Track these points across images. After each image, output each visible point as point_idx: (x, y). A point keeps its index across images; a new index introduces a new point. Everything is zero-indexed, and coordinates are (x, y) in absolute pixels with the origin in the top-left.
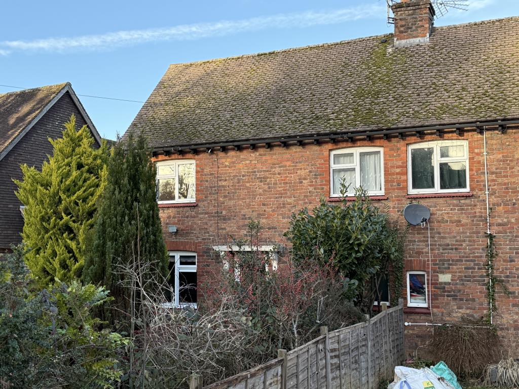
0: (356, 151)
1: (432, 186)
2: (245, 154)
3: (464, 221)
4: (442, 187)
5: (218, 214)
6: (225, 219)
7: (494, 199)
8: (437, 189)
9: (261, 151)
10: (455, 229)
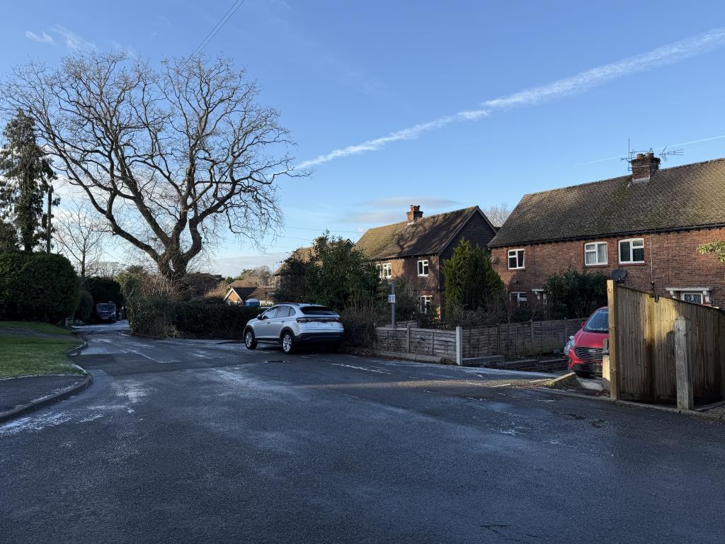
0: (596, 243)
1: (629, 260)
2: (546, 246)
3: (642, 277)
4: (634, 260)
5: (535, 274)
6: (538, 276)
7: (655, 266)
8: (631, 262)
9: (553, 244)
10: (638, 281)
